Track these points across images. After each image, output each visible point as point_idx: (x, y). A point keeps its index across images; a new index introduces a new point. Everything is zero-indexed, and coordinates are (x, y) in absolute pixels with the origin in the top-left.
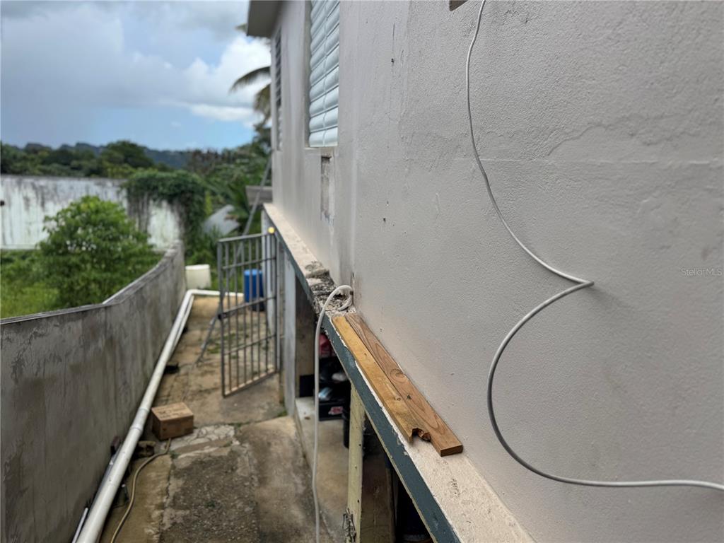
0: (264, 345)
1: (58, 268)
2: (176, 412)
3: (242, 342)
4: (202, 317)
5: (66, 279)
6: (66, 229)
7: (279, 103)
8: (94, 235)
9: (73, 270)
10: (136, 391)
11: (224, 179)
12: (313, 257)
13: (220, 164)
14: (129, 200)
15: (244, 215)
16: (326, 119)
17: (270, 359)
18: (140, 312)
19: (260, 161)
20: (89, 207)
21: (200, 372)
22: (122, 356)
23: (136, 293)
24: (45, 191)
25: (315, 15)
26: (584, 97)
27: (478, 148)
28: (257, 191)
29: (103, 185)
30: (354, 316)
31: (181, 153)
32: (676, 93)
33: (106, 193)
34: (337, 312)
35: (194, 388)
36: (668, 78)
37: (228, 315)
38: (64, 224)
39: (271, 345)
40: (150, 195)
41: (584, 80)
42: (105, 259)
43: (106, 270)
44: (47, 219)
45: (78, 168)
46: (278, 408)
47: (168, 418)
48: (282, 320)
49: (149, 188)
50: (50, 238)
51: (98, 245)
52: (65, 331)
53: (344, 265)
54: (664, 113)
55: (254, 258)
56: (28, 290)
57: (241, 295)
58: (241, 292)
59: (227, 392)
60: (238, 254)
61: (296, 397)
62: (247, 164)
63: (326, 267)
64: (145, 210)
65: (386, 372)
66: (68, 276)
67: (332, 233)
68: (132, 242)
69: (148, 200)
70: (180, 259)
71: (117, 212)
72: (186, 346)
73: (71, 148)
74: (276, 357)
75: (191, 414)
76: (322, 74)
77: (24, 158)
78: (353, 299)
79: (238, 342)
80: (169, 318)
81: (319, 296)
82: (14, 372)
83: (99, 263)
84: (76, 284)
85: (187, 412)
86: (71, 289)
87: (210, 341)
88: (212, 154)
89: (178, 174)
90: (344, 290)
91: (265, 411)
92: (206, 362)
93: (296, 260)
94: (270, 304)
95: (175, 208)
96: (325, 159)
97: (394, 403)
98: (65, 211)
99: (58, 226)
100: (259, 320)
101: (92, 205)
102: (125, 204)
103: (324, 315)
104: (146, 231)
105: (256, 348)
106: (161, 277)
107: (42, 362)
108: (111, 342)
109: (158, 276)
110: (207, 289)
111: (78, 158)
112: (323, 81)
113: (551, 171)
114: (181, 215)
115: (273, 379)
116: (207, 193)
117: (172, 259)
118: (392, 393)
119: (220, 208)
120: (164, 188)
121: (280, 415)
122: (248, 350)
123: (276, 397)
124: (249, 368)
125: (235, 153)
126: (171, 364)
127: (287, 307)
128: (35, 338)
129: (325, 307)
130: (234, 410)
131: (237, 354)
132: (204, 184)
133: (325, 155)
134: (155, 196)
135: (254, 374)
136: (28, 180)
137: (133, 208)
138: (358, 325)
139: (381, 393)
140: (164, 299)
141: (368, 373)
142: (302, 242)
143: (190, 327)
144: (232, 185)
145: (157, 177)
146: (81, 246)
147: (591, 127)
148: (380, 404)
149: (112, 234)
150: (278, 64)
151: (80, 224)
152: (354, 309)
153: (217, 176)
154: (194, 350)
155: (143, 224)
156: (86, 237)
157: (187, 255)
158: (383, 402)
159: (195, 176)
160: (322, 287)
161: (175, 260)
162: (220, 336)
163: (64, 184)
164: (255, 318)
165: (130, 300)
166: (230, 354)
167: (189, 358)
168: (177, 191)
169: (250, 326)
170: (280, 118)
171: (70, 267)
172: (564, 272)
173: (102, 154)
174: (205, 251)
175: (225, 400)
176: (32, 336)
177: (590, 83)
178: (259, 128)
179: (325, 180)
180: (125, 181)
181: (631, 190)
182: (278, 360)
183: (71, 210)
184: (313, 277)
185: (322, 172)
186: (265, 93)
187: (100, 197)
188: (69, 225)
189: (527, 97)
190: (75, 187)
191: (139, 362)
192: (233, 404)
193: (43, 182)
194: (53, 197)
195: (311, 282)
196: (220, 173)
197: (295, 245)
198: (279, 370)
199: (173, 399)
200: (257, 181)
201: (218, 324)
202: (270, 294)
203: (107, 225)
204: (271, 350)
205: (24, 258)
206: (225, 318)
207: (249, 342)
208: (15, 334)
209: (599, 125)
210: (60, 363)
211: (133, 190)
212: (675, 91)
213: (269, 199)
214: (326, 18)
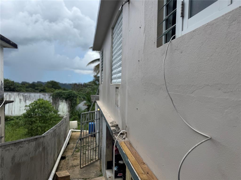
0: (95, 149)
1: (28, 122)
2: (64, 174)
3: (87, 148)
4: (74, 139)
5: (30, 126)
6: (32, 110)
7: (102, 70)
8: (41, 111)
9: (33, 122)
10: (51, 166)
11: (83, 92)
12: (113, 119)
13: (83, 88)
14: (53, 100)
15: (89, 104)
16: (117, 76)
17: (96, 154)
18: (54, 138)
19: (95, 86)
20: (40, 102)
21: (73, 159)
22: (47, 153)
23: (53, 131)
24: (27, 97)
25: (114, 45)
26: (202, 76)
27: (168, 89)
28: (95, 97)
29: (45, 95)
30: (127, 141)
31: (71, 84)
32: (232, 78)
33: (46, 97)
34: (121, 140)
35: (70, 165)
36: (229, 73)
37: (83, 138)
38: (31, 108)
39: (97, 149)
40: (60, 98)
41: (202, 71)
42: (44, 119)
43: (44, 123)
44: (26, 106)
45: (37, 89)
46: (99, 173)
47: (61, 176)
48: (101, 140)
49: (59, 95)
50: (26, 112)
51: (42, 115)
52: (30, 145)
53: (123, 123)
54: (229, 83)
55: (92, 119)
56: (18, 129)
57: (88, 131)
58: (88, 130)
59: (82, 167)
60: (87, 117)
61: (106, 169)
62: (91, 87)
63: (117, 123)
64: (58, 103)
65: (139, 163)
66: (31, 125)
67: (119, 112)
68: (53, 113)
69: (59, 99)
70: (68, 119)
71: (49, 104)
72: (68, 149)
73: (36, 83)
74: (99, 154)
75: (69, 175)
76: (116, 62)
77: (21, 87)
78: (126, 135)
79: (86, 148)
80: (63, 139)
81: (115, 134)
82: (12, 160)
83: (42, 120)
84: (33, 127)
85: (68, 174)
86: (32, 129)
87: (76, 148)
88: (80, 84)
89: (69, 91)
90: (123, 132)
91: (95, 174)
92: (75, 155)
93: (107, 120)
94: (97, 134)
95: (67, 102)
96: (117, 88)
97: (142, 175)
98: (32, 104)
99: (29, 108)
100: (93, 140)
101: (41, 102)
102: (51, 101)
103: (117, 140)
104: (57, 110)
105: (92, 150)
106: (62, 125)
107: (21, 156)
108: (44, 148)
109: (61, 125)
110: (76, 129)
111: (37, 86)
112: (117, 64)
113: (193, 98)
114: (69, 104)
115: (98, 162)
116: (78, 97)
117: (65, 119)
118: (141, 172)
119: (82, 102)
120: (64, 96)
121: (100, 176)
122: (89, 151)
123: (99, 169)
124: (89, 158)
125: (87, 84)
126: (63, 156)
127: (103, 136)
128: (20, 148)
129: (117, 138)
130: (84, 173)
131: (86, 153)
132: (77, 94)
133: (117, 87)
134: (61, 98)
135: (91, 160)
136: (21, 94)
137: (54, 102)
138: (128, 145)
139: (138, 171)
140: (62, 133)
141: (133, 164)
142: (109, 114)
143: (70, 143)
144: (86, 95)
145: (62, 92)
146: (36, 115)
147: (205, 86)
148: (138, 176)
149: (46, 111)
150: (102, 59)
151: (37, 108)
152: (127, 139)
153: (82, 92)
154: (71, 151)
155: (57, 107)
156: (38, 112)
157: (70, 117)
158: (139, 175)
159: (74, 92)
160: (116, 130)
161: (66, 120)
162: (80, 146)
163: (32, 95)
164: (92, 139)
165: (51, 134)
166: (83, 153)
167: (69, 154)
168: (69, 97)
169: (90, 142)
170: (103, 75)
171: (32, 122)
172: (200, 132)
173: (45, 85)
174: (76, 116)
175: (81, 170)
176: (19, 147)
177: (203, 72)
178: (95, 76)
179: (117, 95)
180: (52, 94)
181: (221, 107)
182: (100, 155)
183: (34, 103)
184: (113, 127)
185: (116, 92)
186: (98, 66)
187: (44, 99)
188: (33, 108)
189: (183, 75)
190: (36, 96)
191: (53, 155)
192: (84, 171)
193: (26, 94)
194: (29, 98)
195: (112, 128)
196: (82, 91)
197: (107, 115)
198: (100, 159)
199: (63, 169)
200: (95, 93)
201: (79, 142)
202: (97, 131)
203: (45, 108)
204: (97, 151)
205: (17, 119)
206: (82, 140)
207: (90, 148)
208: (14, 147)
209: (208, 85)
210: (27, 157)
211: (54, 96)
212: (232, 77)
213: (98, 99)
214: (118, 46)
